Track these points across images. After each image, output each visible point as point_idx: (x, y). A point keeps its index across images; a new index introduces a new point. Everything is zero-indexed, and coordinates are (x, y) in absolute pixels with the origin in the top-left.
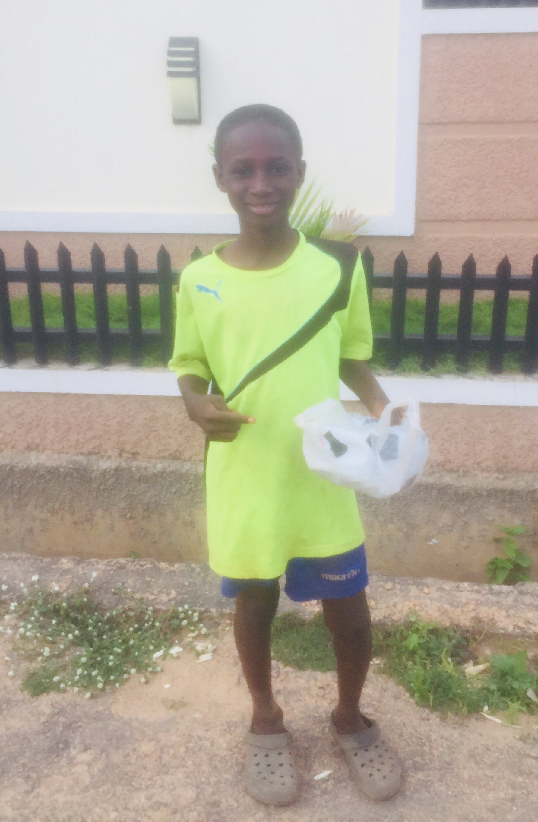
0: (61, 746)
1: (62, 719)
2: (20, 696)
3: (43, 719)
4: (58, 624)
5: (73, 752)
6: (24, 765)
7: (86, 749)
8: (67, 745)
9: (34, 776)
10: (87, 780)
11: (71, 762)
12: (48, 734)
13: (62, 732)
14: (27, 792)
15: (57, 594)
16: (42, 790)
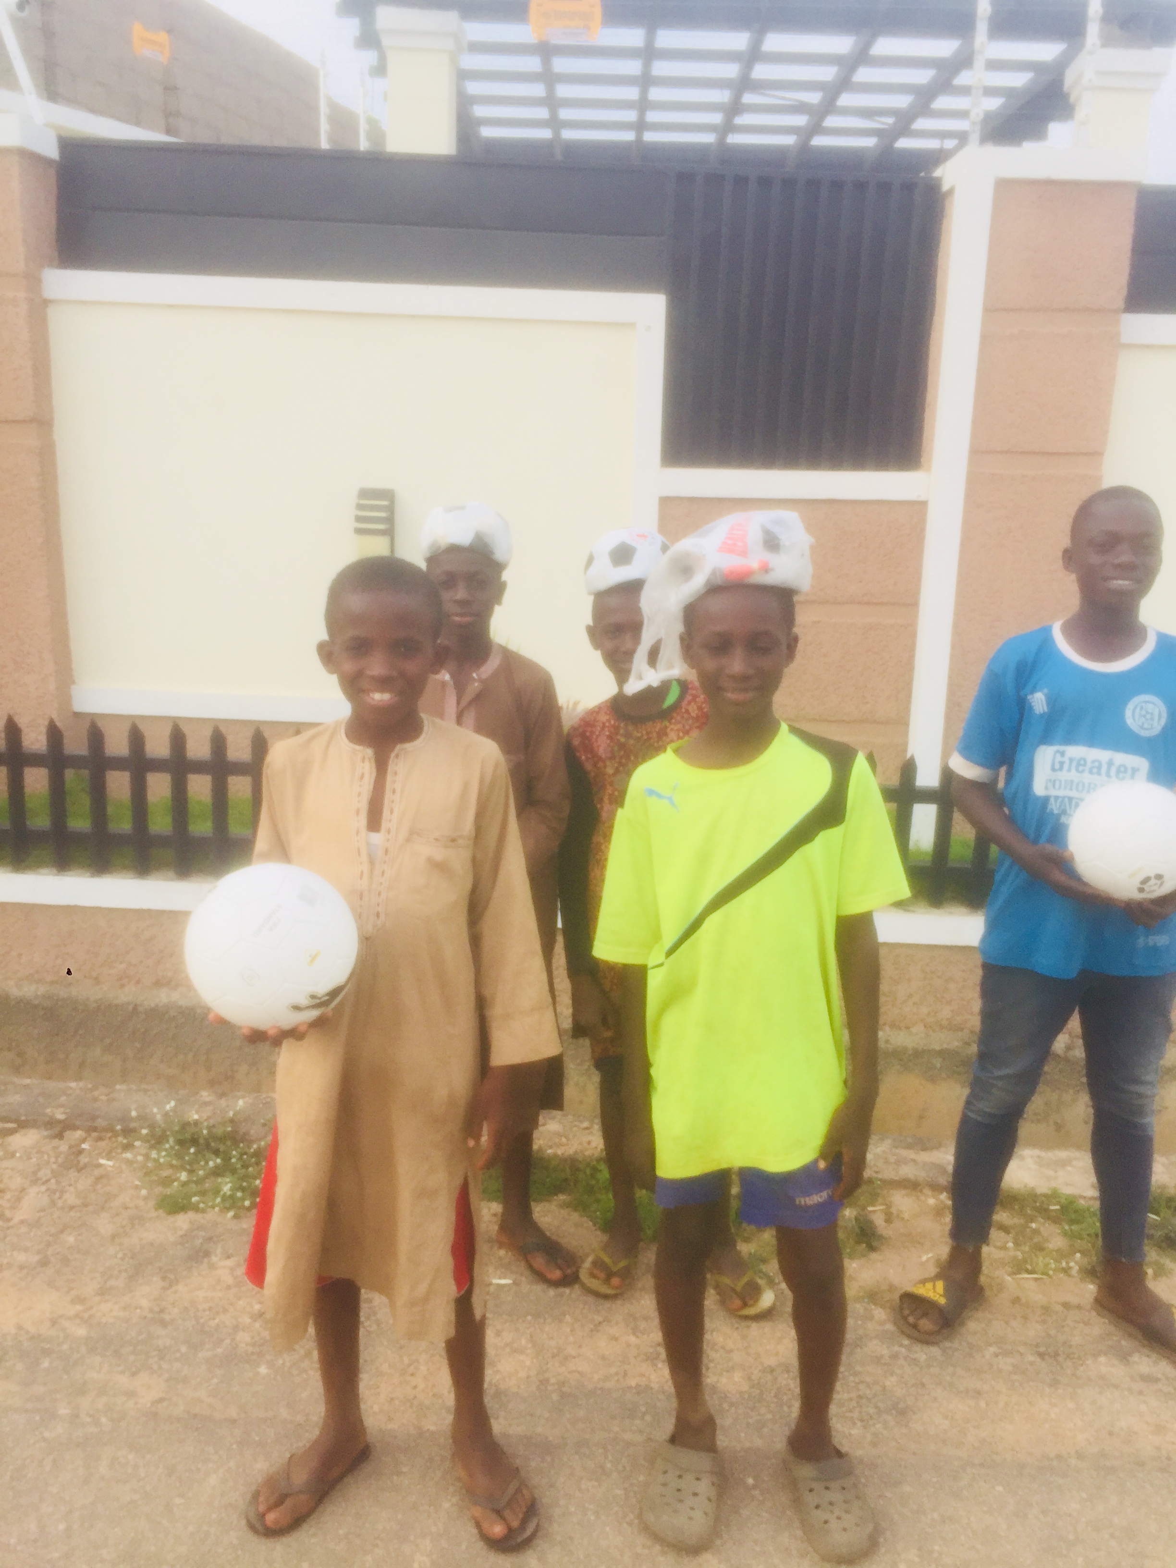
0: (201, 1254)
1: (202, 1233)
2: (153, 1214)
3: (181, 1233)
4: (195, 1153)
5: (214, 1259)
6: (160, 1269)
7: (229, 1257)
8: (207, 1254)
9: (172, 1277)
10: (229, 1280)
11: (212, 1267)
12: (187, 1245)
13: (202, 1244)
14: (164, 1289)
15: (196, 1123)
16: (180, 1287)
